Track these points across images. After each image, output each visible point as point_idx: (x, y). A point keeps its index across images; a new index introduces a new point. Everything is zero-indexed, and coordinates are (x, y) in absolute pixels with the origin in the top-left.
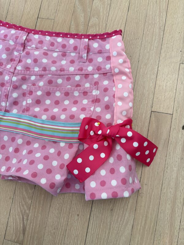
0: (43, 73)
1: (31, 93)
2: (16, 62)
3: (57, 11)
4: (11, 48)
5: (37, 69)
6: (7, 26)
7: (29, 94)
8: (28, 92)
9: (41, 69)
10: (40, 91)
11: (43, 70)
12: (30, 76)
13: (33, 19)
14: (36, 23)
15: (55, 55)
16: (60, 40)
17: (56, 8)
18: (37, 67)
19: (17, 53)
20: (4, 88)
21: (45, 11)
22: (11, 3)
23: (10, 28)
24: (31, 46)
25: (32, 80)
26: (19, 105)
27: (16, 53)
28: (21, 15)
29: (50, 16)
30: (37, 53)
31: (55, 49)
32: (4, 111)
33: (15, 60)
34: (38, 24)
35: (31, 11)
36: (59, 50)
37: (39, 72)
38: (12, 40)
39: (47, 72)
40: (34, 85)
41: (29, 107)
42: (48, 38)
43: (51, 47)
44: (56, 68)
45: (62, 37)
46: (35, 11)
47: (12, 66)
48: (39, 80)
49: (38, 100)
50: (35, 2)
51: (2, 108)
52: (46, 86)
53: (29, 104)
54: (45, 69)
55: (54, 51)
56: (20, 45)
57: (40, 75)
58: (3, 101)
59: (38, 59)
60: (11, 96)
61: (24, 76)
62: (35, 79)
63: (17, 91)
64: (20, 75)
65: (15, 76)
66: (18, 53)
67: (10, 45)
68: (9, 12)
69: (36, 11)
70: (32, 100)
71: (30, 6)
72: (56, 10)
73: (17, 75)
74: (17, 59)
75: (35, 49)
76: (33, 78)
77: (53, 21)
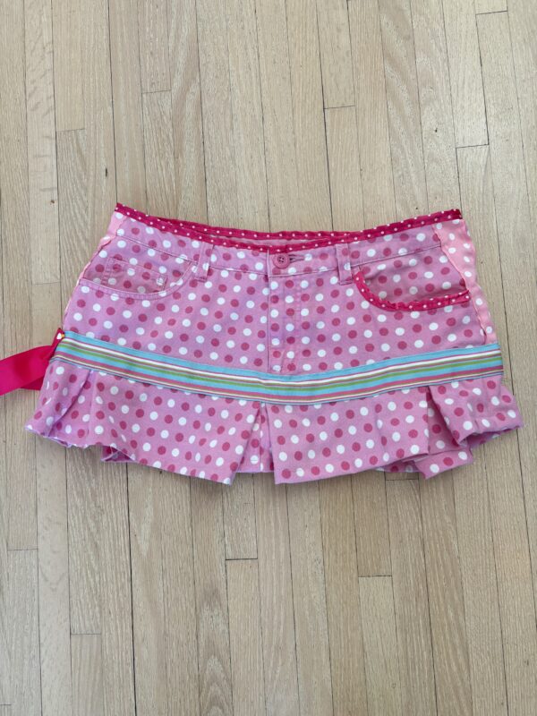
3: (356, 89)
13: (316, 113)
17: (352, 85)
21: (334, 94)
28: (291, 109)
29: (346, 101)
35: (307, 99)
46: (315, 96)
50: (310, 81)
68: (264, 108)
69: (317, 97)
71: (301, 90)
77: (353, 108)
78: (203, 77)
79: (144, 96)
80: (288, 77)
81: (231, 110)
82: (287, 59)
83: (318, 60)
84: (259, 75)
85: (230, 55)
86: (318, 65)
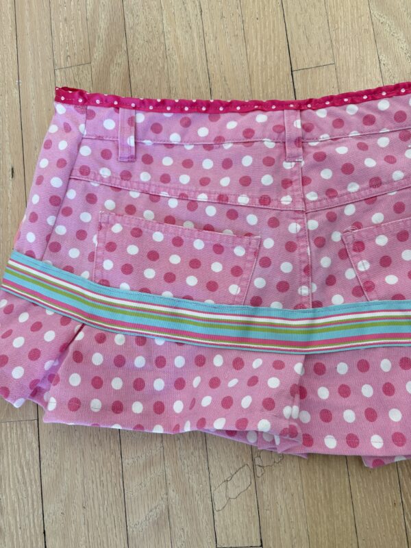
0: (374, 191)
1: (359, 246)
2: (297, 185)
3: (334, 43)
4: (274, 156)
5: (353, 188)
6: (238, 108)
7: (355, 250)
8: (351, 246)
9: (367, 184)
10: (382, 236)
11: (371, 186)
12: (342, 207)
13: (281, 78)
14: (292, 84)
15: (383, 142)
16: (383, 105)
17: (328, 37)
18: (352, 183)
19: (289, 164)
20: (297, 252)
21: (305, 52)
22: (209, 55)
23: (248, 112)
24: (317, 139)
25: (348, 217)
26: (338, 282)
27: (288, 166)
28: (247, 76)
29: (321, 59)
30: (342, 150)
31: (380, 130)
32: (311, 306)
33: (291, 182)
34: (298, 86)
35: (268, 60)
36: (388, 128)
37: (362, 192)
38: (268, 138)
39: (385, 186)
40: (358, 225)
41: (368, 280)
42: (352, 109)
43: (367, 128)
44: (403, 171)
45: (388, 96)
46: (279, 57)
47: (293, 197)
48: (367, 211)
49: (384, 257)
50: (270, 36)
51: (304, 300)
52: (394, 220)
53: (366, 272)
54: (376, 182)
55: (378, 135)
56: (293, 144)
57: (365, 199)
58: (302, 284)
59: (352, 163)
60: (320, 267)
61: (330, 210)
62: (357, 211)
63: (325, 250)
64: (320, 212)
65: (312, 217)
66: (293, 163)
67: (269, 150)
68: (211, 76)
69: (281, 57)
70: (371, 262)
71: (259, 49)
72: (329, 41)
73: (315, 213)
74: (298, 177)
75: (331, 144)
76: (350, 210)
77: (332, 68)
78: (130, 43)
79: (58, 72)
80: (241, 34)
81: (168, 81)
82: (239, 11)
83: (279, 9)
84: (203, 35)
85: (164, 12)
86: (280, 15)
